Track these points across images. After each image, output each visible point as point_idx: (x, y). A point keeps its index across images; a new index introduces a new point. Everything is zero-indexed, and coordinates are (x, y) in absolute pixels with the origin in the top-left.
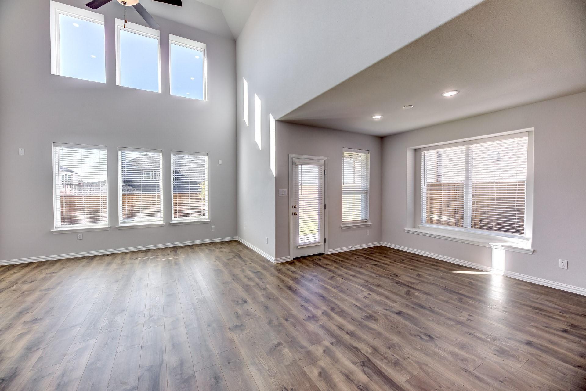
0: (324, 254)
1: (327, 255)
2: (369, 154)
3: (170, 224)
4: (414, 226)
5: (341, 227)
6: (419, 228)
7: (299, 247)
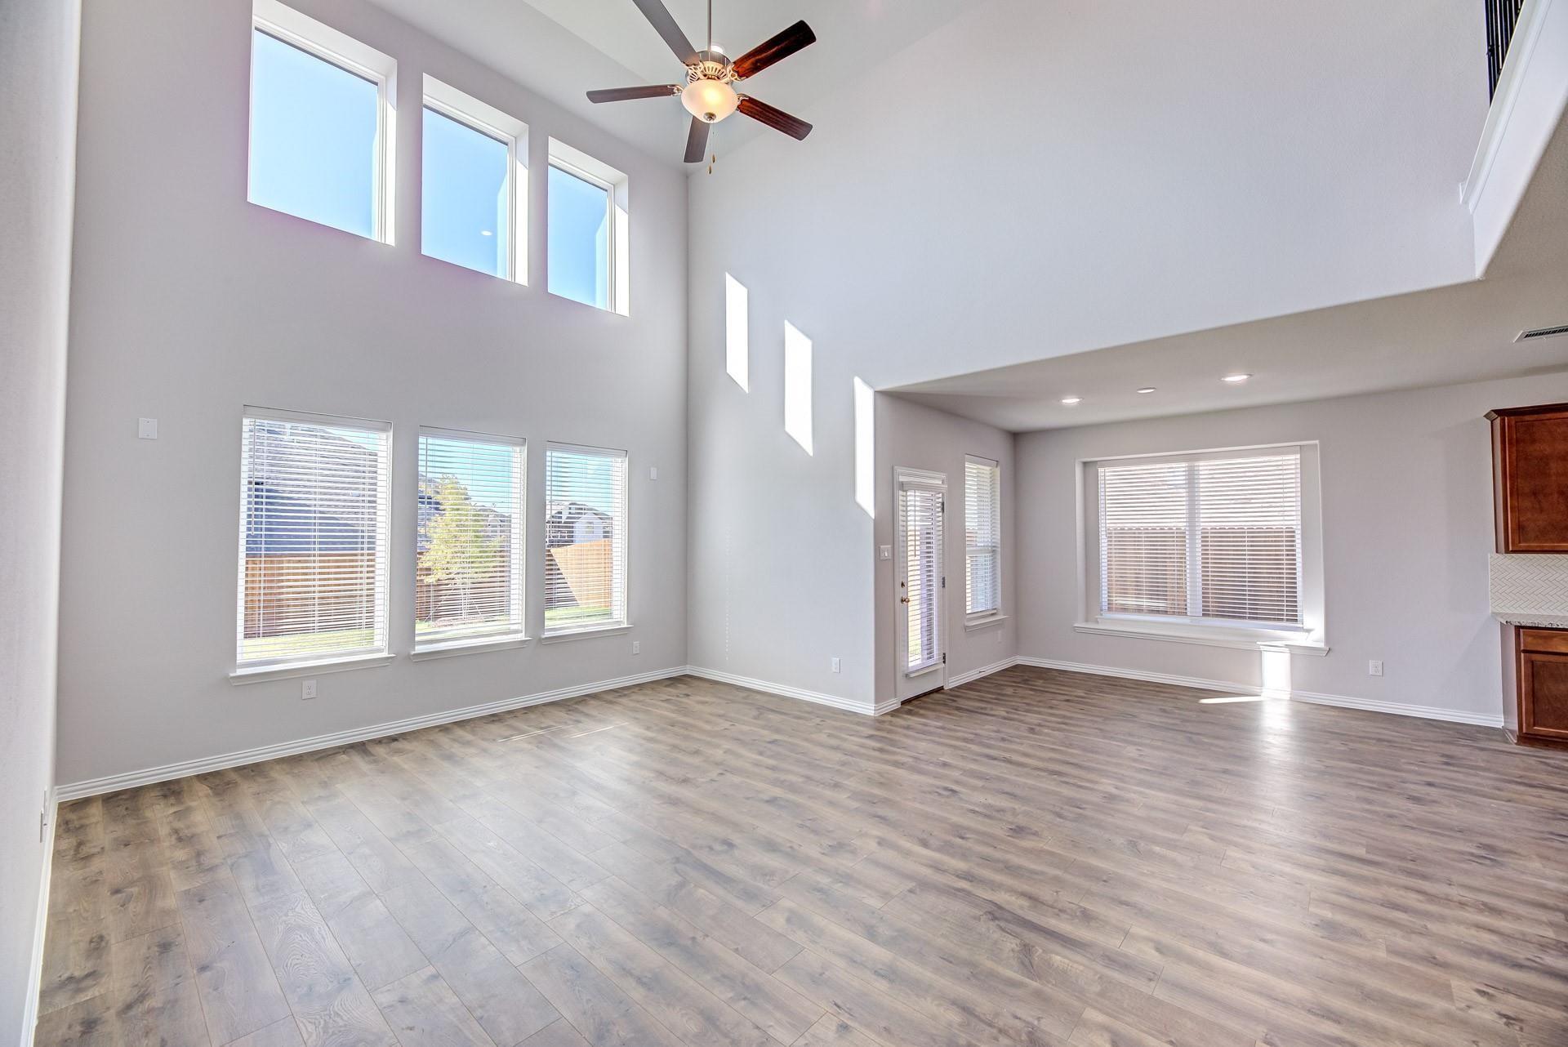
0: (941, 688)
1: (951, 690)
2: (999, 468)
3: (540, 640)
4: (1087, 621)
5: (966, 628)
6: (1097, 622)
7: (912, 675)
